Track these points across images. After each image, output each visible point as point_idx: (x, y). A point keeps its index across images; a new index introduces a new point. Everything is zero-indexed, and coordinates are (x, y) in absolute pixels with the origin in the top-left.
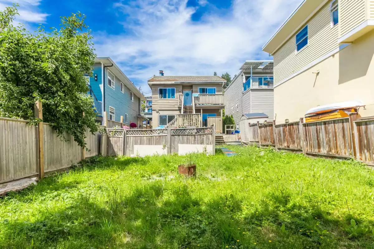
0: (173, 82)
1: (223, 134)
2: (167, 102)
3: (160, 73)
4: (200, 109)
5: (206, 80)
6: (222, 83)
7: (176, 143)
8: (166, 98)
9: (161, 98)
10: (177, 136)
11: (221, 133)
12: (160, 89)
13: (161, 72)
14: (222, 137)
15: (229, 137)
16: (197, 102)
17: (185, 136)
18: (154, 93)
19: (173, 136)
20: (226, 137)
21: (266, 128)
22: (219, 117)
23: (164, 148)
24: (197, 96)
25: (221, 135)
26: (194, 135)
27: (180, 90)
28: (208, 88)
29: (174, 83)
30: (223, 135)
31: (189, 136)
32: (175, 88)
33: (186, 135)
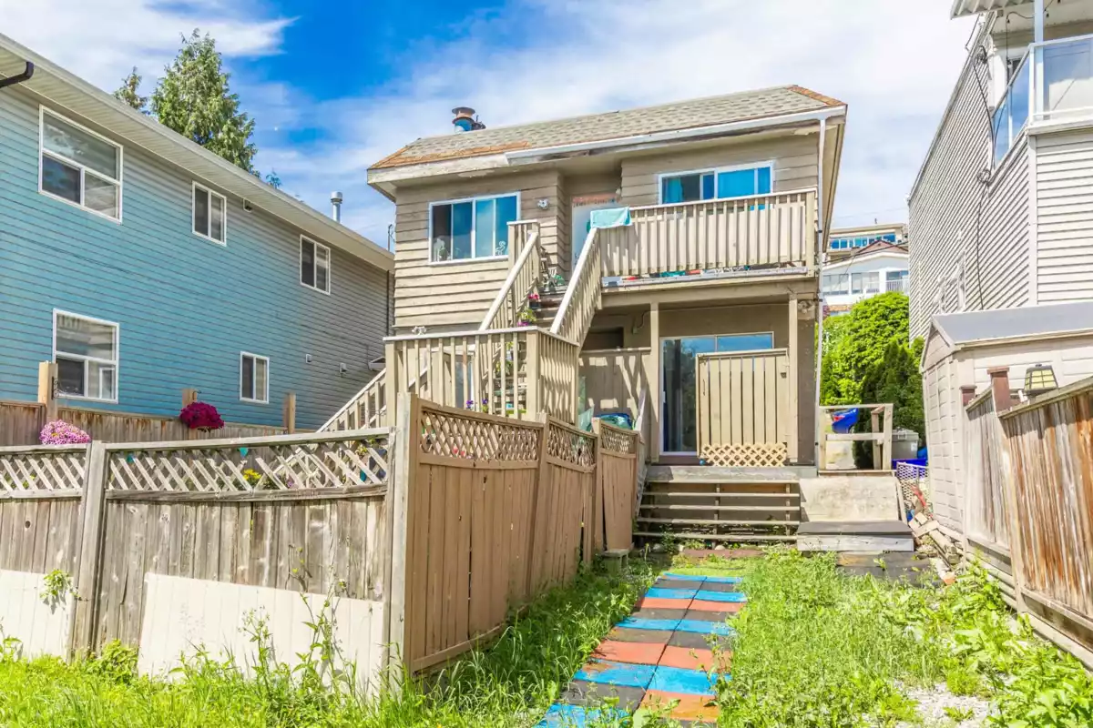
0: (501, 160)
1: (805, 469)
2: (475, 277)
3: (456, 122)
4: (647, 309)
5: (703, 121)
6: (816, 123)
7: (133, 562)
8: (470, 257)
9: (444, 257)
10: (145, 507)
11: (787, 463)
12: (435, 208)
13: (460, 115)
14: (795, 488)
15: (844, 494)
16: (625, 259)
17: (191, 510)
18: (405, 236)
19: (119, 500)
20: (824, 492)
21: (1047, 432)
22: (775, 355)
23: (56, 600)
24: (620, 222)
25: (787, 476)
26: (252, 504)
27: (543, 204)
28: (718, 170)
29: (507, 163)
30: (800, 475)
31: (217, 509)
32: (518, 194)
33: (197, 503)
